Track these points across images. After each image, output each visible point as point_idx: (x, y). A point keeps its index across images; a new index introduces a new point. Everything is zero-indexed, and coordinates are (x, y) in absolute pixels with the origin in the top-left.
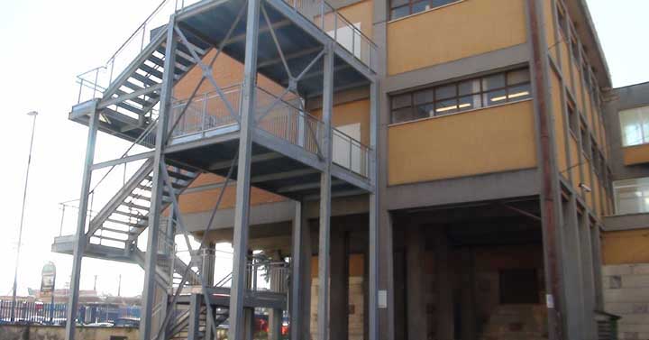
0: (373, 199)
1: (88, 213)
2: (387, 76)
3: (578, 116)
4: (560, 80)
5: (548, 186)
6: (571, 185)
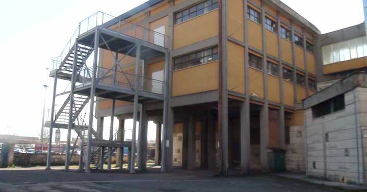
0: (165, 103)
1: (55, 111)
2: (173, 49)
3: (265, 59)
4: (244, 47)
5: (221, 97)
6: (245, 94)
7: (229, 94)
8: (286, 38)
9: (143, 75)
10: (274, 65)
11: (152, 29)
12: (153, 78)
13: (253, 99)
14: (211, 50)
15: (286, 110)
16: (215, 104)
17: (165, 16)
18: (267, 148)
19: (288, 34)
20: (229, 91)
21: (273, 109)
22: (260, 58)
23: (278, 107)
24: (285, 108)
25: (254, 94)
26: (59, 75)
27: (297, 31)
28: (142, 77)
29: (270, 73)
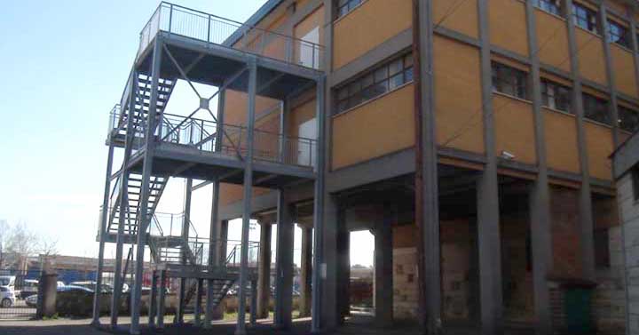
2: (332, 71)
3: (536, 75)
4: (479, 48)
5: (420, 162)
6: (485, 154)
7: (439, 156)
8: (590, 29)
9: (281, 132)
10: (561, 90)
11: (298, 37)
12: (300, 136)
13: (504, 164)
14: (401, 62)
15: (596, 190)
16: (409, 178)
17: (318, 8)
18: (550, 278)
19: (594, 21)
20: (439, 148)
21: (563, 187)
22: (525, 74)
23: (576, 182)
24: (592, 186)
25: (508, 154)
26: (117, 139)
27: (614, 12)
28: (279, 135)
29: (552, 106)
